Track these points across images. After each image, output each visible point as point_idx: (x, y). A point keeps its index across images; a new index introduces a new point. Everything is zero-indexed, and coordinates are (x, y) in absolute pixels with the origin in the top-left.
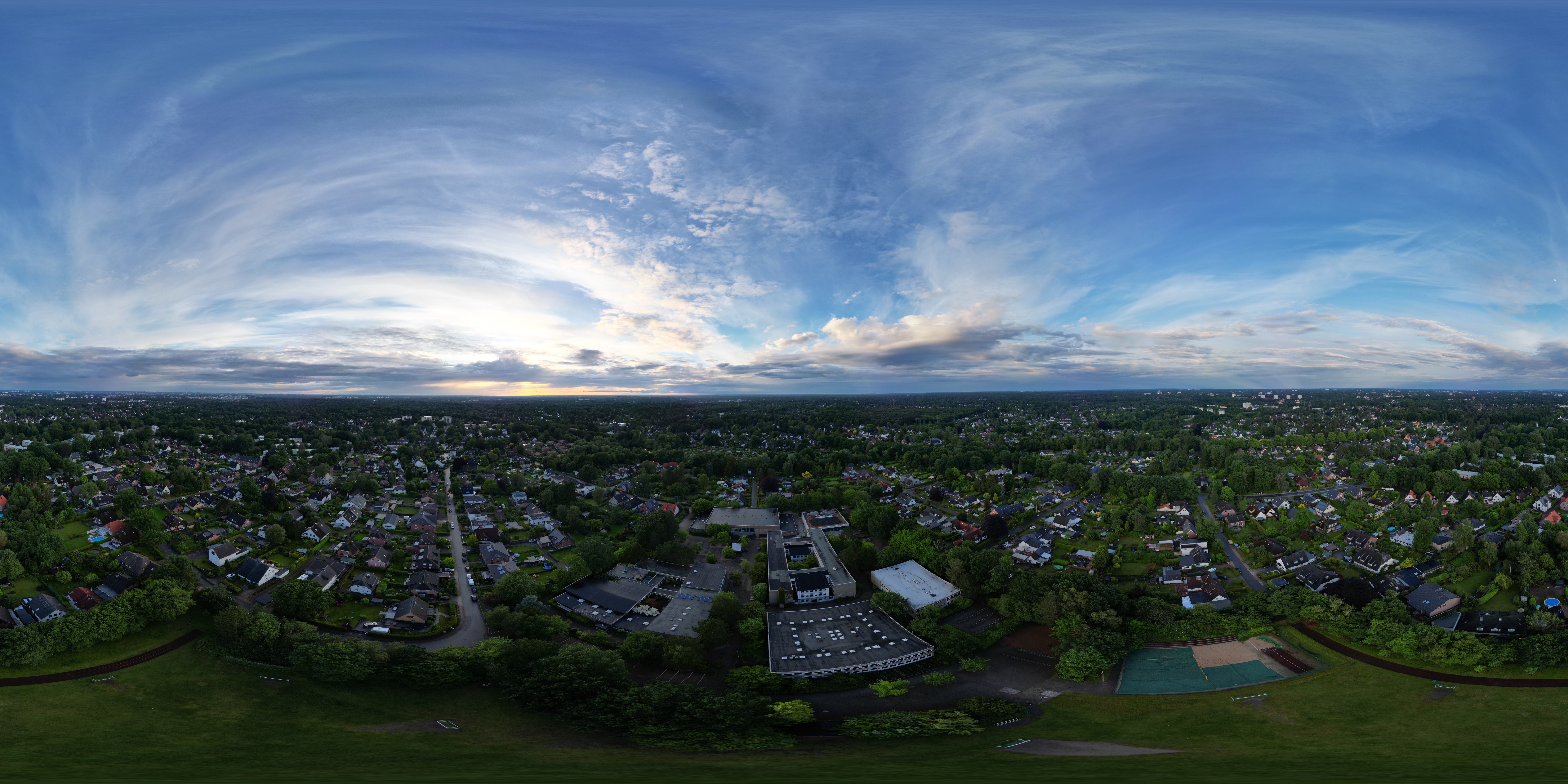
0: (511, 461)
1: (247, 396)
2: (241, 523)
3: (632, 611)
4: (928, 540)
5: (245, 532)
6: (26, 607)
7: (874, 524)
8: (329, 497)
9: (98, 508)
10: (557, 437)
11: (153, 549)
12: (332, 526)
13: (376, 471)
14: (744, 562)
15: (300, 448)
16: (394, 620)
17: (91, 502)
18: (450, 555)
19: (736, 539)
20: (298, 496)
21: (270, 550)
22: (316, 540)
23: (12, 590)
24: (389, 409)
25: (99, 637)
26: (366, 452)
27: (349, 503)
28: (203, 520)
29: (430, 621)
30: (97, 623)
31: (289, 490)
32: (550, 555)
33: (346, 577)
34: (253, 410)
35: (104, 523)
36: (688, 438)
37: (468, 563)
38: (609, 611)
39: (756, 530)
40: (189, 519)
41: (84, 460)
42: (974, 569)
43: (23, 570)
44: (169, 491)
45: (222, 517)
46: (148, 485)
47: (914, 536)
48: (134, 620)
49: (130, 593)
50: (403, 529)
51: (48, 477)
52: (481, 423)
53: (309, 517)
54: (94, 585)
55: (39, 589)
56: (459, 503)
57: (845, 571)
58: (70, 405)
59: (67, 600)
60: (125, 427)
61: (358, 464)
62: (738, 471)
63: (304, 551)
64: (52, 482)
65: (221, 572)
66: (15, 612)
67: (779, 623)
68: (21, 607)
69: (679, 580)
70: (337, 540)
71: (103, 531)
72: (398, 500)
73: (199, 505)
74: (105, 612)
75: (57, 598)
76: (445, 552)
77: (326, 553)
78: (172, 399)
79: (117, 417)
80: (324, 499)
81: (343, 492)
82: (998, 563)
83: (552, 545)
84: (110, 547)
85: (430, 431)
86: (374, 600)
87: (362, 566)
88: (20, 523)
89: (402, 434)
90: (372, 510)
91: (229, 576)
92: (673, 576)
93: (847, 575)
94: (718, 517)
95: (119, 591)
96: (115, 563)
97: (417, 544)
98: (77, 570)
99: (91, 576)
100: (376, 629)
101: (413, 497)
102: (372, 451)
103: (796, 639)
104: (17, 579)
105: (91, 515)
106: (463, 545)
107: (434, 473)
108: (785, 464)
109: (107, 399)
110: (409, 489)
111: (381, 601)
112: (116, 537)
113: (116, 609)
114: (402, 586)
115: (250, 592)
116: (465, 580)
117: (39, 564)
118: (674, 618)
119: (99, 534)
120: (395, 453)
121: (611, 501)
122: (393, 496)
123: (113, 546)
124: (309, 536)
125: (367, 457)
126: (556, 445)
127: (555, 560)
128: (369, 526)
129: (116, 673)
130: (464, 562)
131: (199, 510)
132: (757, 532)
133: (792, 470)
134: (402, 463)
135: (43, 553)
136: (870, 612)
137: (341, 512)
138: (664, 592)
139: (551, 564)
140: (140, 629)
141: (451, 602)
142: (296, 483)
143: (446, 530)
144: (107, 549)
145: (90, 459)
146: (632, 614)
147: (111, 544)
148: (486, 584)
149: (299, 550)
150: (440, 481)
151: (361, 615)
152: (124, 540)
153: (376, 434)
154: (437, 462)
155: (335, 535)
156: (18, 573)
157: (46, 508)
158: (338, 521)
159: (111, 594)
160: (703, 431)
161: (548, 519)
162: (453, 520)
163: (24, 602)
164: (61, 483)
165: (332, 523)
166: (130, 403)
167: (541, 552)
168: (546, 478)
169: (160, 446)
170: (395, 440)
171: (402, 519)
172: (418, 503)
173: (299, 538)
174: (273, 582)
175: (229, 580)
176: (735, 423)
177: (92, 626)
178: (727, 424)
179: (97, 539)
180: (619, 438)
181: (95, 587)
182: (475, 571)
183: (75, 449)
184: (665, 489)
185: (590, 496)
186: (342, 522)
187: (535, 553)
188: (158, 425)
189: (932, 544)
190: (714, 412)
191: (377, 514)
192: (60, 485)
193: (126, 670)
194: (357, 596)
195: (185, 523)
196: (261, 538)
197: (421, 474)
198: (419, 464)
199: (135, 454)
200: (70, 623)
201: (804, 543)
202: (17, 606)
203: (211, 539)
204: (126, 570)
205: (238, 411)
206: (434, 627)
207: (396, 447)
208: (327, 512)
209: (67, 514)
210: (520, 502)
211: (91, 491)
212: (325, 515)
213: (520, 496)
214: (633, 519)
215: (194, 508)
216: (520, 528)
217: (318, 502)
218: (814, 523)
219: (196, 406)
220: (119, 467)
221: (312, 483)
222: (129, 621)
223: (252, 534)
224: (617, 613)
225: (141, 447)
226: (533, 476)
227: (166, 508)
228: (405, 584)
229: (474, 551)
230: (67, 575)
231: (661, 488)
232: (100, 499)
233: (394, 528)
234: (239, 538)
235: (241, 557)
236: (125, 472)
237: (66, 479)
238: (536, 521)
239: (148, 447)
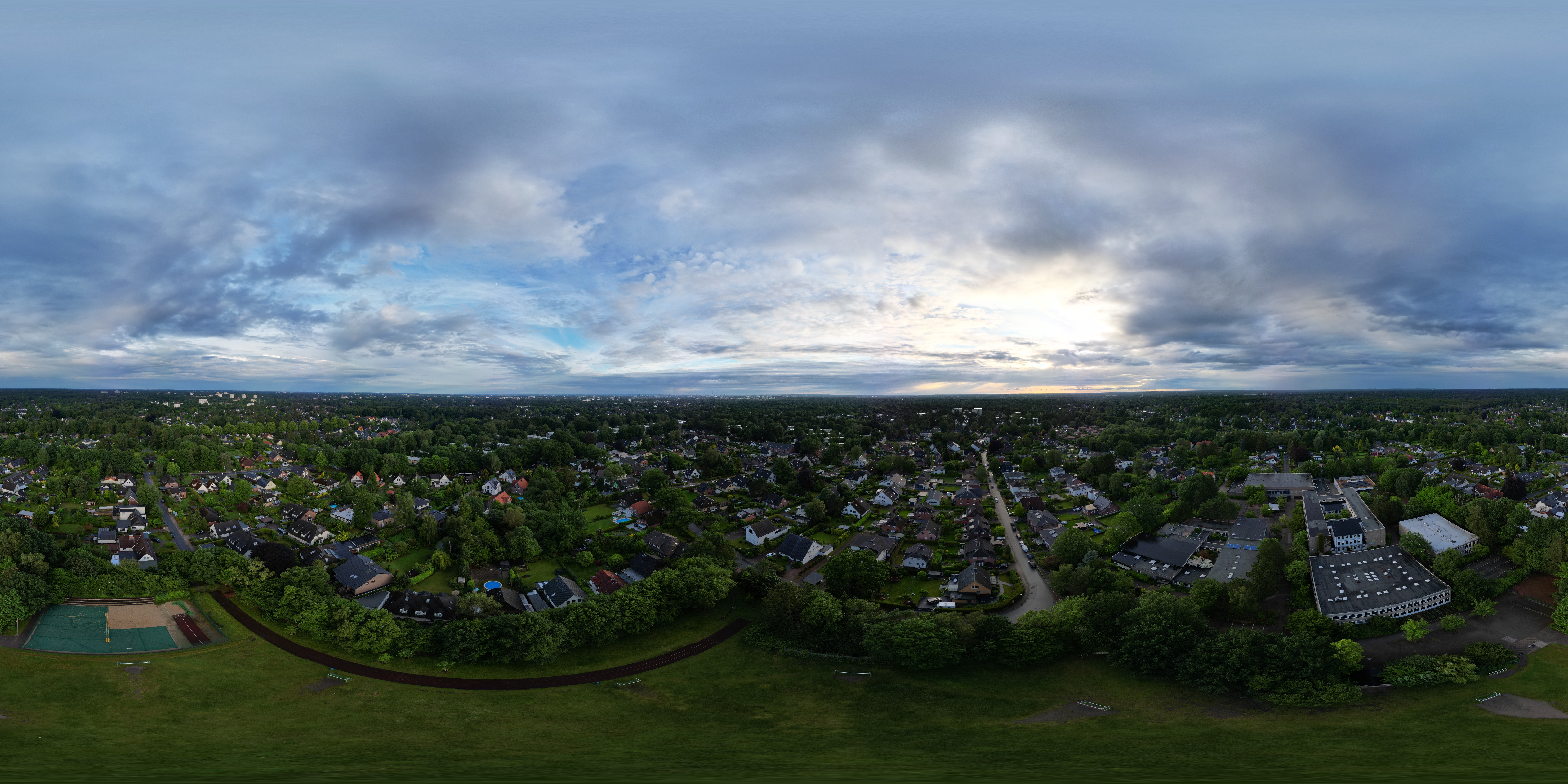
0: (1044, 444)
1: (774, 396)
2: (777, 503)
3: (1187, 565)
4: (1450, 494)
5: (782, 511)
6: (540, 592)
7: (1402, 483)
8: (865, 476)
9: (623, 491)
10: (1089, 423)
11: (683, 531)
12: (871, 503)
13: (911, 455)
14: (1282, 518)
15: (830, 436)
16: (958, 592)
17: (616, 485)
18: (999, 525)
19: (1273, 500)
20: (834, 478)
21: (809, 527)
22: (857, 516)
23: (527, 573)
24: (918, 405)
25: (625, 628)
26: (899, 439)
27: (889, 482)
28: (736, 501)
29: (995, 591)
30: (622, 609)
31: (823, 472)
32: (1098, 521)
33: (897, 551)
34: (780, 407)
35: (630, 504)
36: (1218, 423)
37: (1018, 531)
38: (1166, 566)
39: (1292, 492)
40: (722, 501)
41: (608, 449)
42: (1492, 514)
43: (541, 550)
44: (698, 474)
45: (757, 498)
46: (676, 470)
47: (1437, 490)
48: (665, 606)
49: (660, 573)
50: (948, 504)
51: (572, 464)
52: (1011, 414)
53: (846, 495)
54: (617, 568)
55: (557, 573)
56: (1000, 479)
57: (1376, 520)
58: (596, 405)
59: (588, 585)
60: (651, 420)
61: (892, 450)
62: (1269, 446)
63: (847, 527)
64: (576, 468)
65: (761, 551)
66: (527, 598)
67: (1321, 567)
68: (535, 592)
69: (1224, 535)
70: (879, 516)
71: (628, 513)
72: (939, 479)
73: (730, 488)
74: (630, 595)
75: (577, 582)
76: (993, 522)
77: (870, 529)
78: (699, 401)
79: (642, 413)
80: (860, 479)
81: (879, 472)
82: (1514, 509)
83: (1098, 511)
84: (636, 529)
85: (962, 420)
86: (930, 573)
87: (910, 539)
88: (540, 504)
89: (934, 424)
90: (912, 488)
91: (769, 554)
92: (1218, 531)
93: (1378, 523)
94: (1252, 482)
95: (646, 574)
96: (643, 542)
97: (964, 516)
98: (599, 551)
99: (616, 557)
100: (941, 604)
101: (953, 476)
102: (906, 439)
103: (1338, 581)
104: (533, 561)
105: (615, 498)
106: (1010, 515)
107: (971, 455)
108: (1316, 439)
109: (632, 401)
110: (948, 468)
111: (938, 573)
112: (642, 518)
113: (643, 592)
114: (957, 557)
115: (796, 572)
116: (1019, 548)
117: (558, 544)
118: (1228, 568)
119: (624, 514)
120: (930, 439)
121: (1150, 473)
122: (933, 476)
123: (639, 528)
124: (849, 512)
125: (902, 444)
126: (1088, 430)
127: (1104, 525)
128: (912, 503)
129: (643, 675)
130: (1014, 530)
131: (731, 492)
132: (1293, 493)
133: (1322, 445)
134: (938, 447)
135: (563, 531)
136: (1399, 554)
137: (879, 490)
138: (1212, 546)
139: (1100, 528)
140: (672, 619)
141: (1010, 569)
142: (830, 466)
143: (992, 503)
144: (632, 530)
145: (616, 449)
146: (1188, 567)
147: (636, 526)
148: (1040, 550)
149: (841, 527)
150: (977, 462)
151: (921, 590)
152: (650, 521)
153: (908, 424)
154: (973, 446)
155: (877, 511)
156: (534, 554)
157: (569, 490)
158: (877, 498)
159: (637, 578)
160: (1232, 416)
161: (1091, 489)
162: (997, 496)
163: (539, 586)
164: (586, 469)
165: (871, 500)
166: (656, 404)
167: (1088, 518)
168: (1081, 457)
169: (687, 437)
170: (927, 429)
171: (945, 497)
172: (959, 481)
173: (839, 515)
174: (819, 560)
175: (770, 559)
176: (1263, 409)
177: (616, 613)
178: (1255, 410)
179: (622, 520)
180: (1151, 424)
181: (620, 572)
182: (1027, 538)
183: (601, 439)
184: (1201, 463)
185: (1129, 470)
186: (881, 498)
187: (1083, 519)
188: (684, 419)
189: (1453, 497)
190: (1241, 402)
191: (918, 492)
192: (584, 471)
193: (656, 671)
194: (912, 571)
195: (718, 505)
196: (800, 517)
197: (958, 456)
198: (956, 448)
199: (661, 443)
200: (589, 608)
201: (1337, 499)
202: (531, 591)
203: (746, 520)
204: (655, 551)
205: (766, 408)
206: (1001, 597)
207: (930, 435)
208: (865, 491)
209: (591, 495)
210: (1058, 476)
211: (616, 473)
212: (862, 494)
213: (1058, 471)
214: (1174, 487)
215: (726, 491)
216: (1063, 499)
217: (854, 481)
218: (1345, 485)
219: (723, 405)
220: (645, 455)
221: (845, 465)
222: (658, 608)
223: (789, 513)
224: (1174, 567)
225: (667, 437)
226: (1068, 455)
227: (696, 491)
228: (959, 554)
229: (1021, 520)
230: (588, 556)
231: (1197, 462)
232: (625, 482)
233: (938, 504)
234: (777, 517)
235: (781, 536)
236: (651, 459)
237: (591, 465)
238: (1079, 492)
239: (674, 436)
